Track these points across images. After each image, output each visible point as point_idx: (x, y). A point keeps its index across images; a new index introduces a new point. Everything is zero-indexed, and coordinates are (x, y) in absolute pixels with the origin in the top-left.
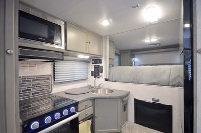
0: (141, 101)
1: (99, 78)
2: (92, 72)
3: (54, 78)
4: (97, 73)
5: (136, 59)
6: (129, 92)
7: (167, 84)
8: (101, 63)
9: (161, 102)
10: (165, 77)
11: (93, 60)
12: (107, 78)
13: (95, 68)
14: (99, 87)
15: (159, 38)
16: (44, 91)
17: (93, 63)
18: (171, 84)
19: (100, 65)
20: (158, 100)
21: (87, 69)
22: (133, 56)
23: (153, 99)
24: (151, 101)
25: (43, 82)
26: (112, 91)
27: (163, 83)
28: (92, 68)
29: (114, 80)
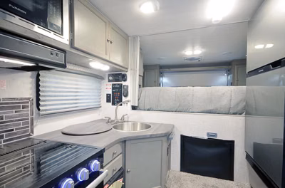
0: (191, 137)
1: (121, 105)
2: (108, 96)
3: (38, 105)
4: (116, 97)
5: (165, 80)
6: (173, 126)
7: (227, 112)
8: (125, 80)
9: (219, 137)
10: (224, 102)
11: (109, 75)
12: (136, 105)
13: (113, 88)
14: (123, 121)
15: (204, 50)
16: (15, 134)
17: (109, 81)
18: (232, 111)
19: (124, 83)
20: (216, 135)
21: (100, 90)
22: (161, 75)
23: (208, 134)
24: (206, 137)
25: (12, 113)
26: (148, 127)
27: (222, 110)
28: (107, 88)
29: (148, 108)
